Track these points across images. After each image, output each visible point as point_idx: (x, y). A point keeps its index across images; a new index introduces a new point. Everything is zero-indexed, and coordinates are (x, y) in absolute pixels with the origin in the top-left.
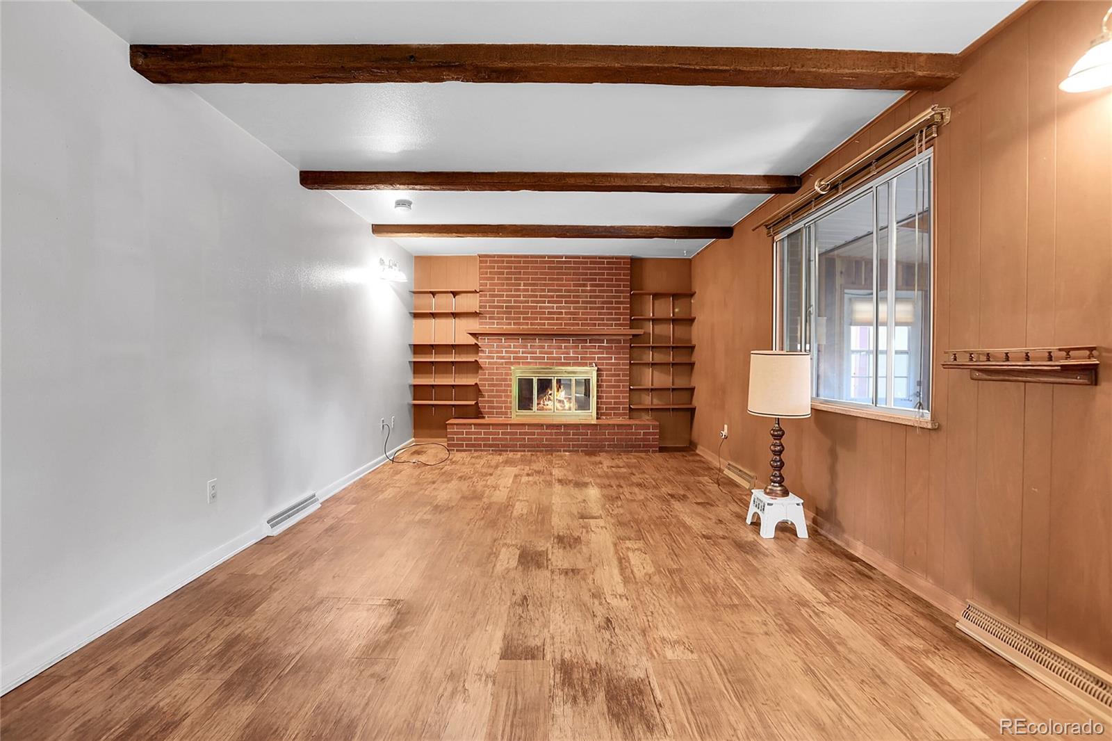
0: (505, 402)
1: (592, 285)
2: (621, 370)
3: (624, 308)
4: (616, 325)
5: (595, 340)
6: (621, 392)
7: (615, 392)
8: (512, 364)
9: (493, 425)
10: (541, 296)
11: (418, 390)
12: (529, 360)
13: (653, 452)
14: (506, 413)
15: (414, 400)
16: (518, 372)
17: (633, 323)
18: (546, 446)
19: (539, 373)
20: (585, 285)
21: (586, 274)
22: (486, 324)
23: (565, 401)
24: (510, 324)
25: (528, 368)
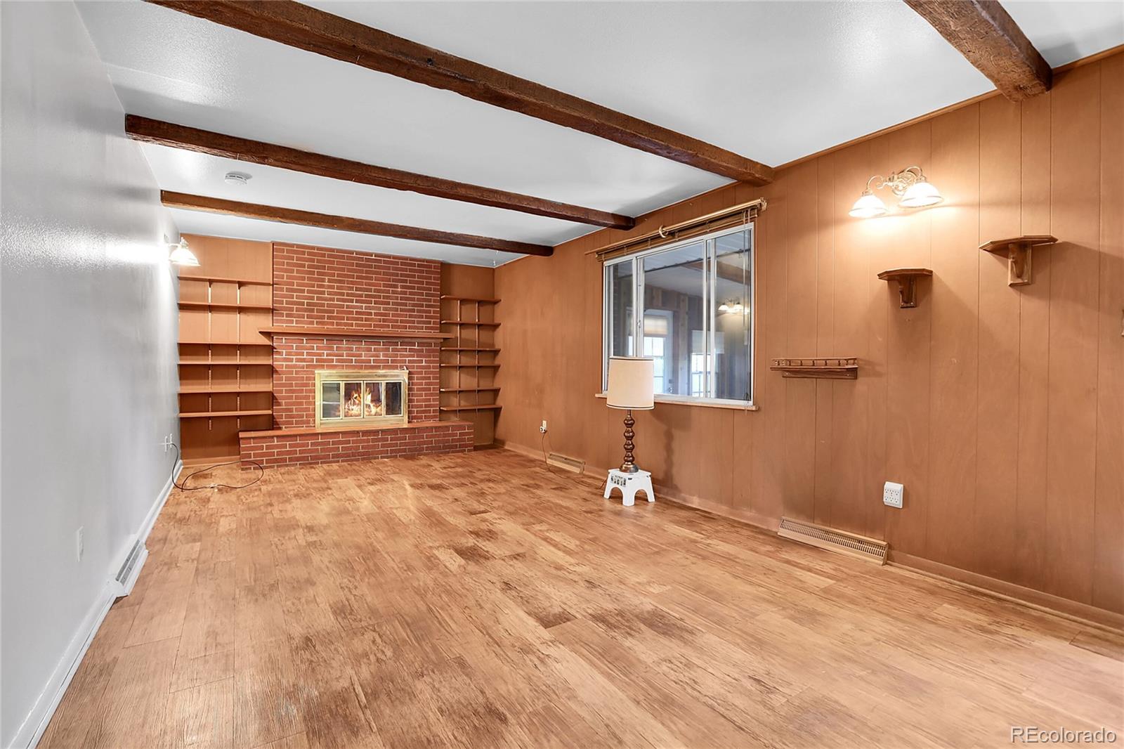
0: (307, 409)
1: (402, 287)
2: (431, 373)
3: (434, 312)
4: (427, 328)
5: (406, 343)
6: (432, 395)
7: (426, 395)
10: (348, 295)
11: (186, 401)
12: (334, 363)
13: (469, 451)
14: (308, 422)
16: (323, 377)
17: (444, 327)
18: (364, 454)
19: (347, 377)
20: (396, 286)
21: (397, 275)
23: (372, 405)
24: (312, 323)
25: (334, 371)
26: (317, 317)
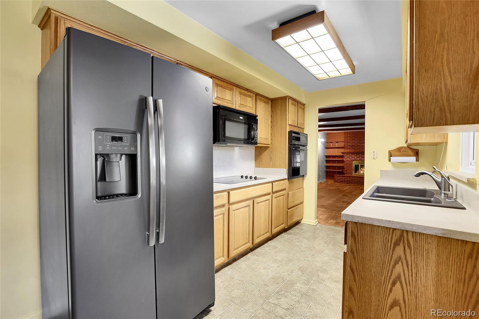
0: (351, 171)
8: (353, 161)
9: (346, 176)
10: (362, 142)
11: (327, 167)
12: (358, 160)
14: (351, 174)
15: (326, 169)
16: (354, 163)
18: (362, 183)
19: (361, 163)
22: (346, 150)
24: (353, 150)
25: (358, 162)
26: (354, 148)
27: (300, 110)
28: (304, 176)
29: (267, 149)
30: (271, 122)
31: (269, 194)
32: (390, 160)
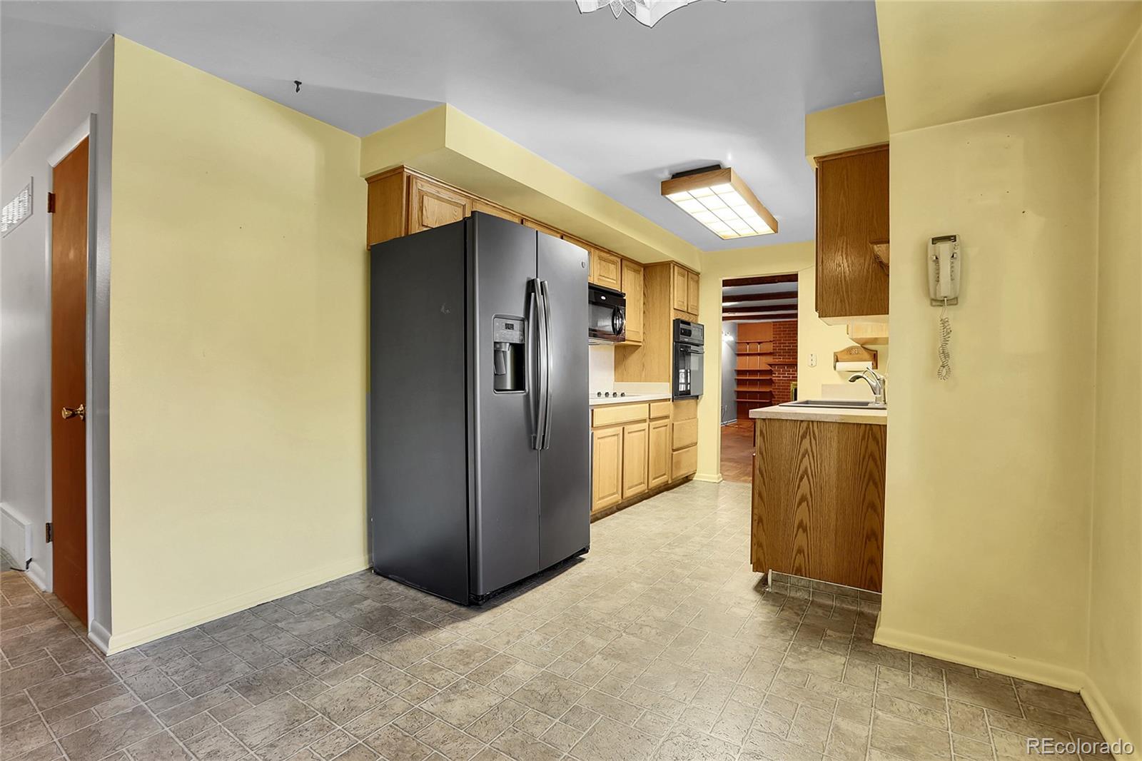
8: (791, 380)
11: (739, 394)
15: (737, 398)
22: (775, 359)
24: (790, 358)
26: (792, 355)
27: (692, 284)
28: (697, 397)
29: (637, 350)
30: (644, 304)
31: (644, 421)
32: (835, 367)
